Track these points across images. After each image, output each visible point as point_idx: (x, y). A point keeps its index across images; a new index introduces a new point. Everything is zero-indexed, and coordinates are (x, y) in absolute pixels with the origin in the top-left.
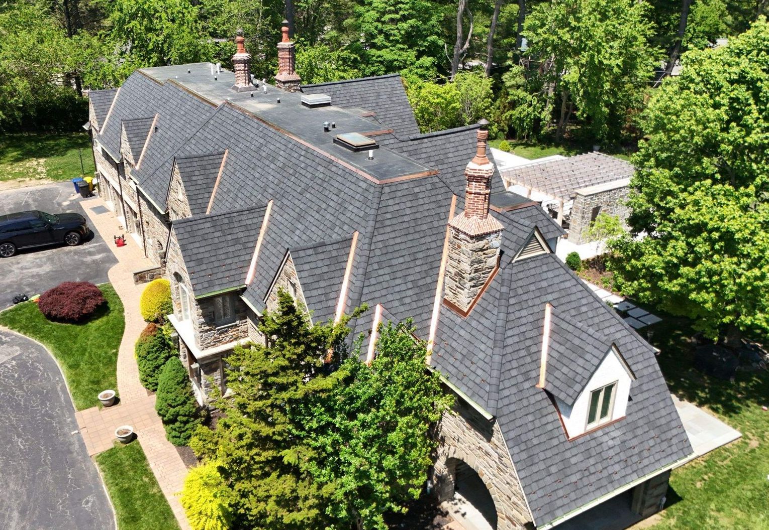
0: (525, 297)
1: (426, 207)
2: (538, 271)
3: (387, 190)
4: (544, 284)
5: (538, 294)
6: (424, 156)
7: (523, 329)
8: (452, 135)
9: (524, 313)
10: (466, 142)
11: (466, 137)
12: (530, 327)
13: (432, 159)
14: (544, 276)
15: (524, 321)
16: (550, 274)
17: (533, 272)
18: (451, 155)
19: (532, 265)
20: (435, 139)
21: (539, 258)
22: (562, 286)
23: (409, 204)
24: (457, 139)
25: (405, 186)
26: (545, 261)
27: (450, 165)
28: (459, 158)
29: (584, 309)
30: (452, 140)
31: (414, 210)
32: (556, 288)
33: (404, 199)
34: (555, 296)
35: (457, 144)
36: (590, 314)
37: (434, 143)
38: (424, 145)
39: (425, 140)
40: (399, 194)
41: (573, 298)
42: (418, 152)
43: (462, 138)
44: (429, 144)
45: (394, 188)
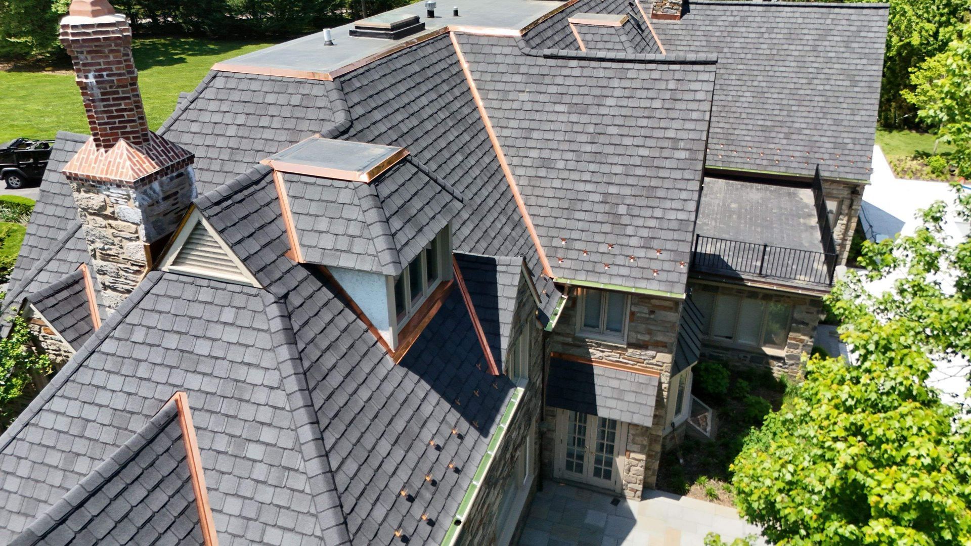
0: (140, 353)
1: (268, 134)
2: (210, 313)
3: (219, 82)
4: (203, 347)
5: (172, 360)
6: (553, 89)
7: (90, 412)
8: (637, 66)
9: (115, 382)
10: (663, 85)
11: (666, 76)
12: (105, 417)
13: (566, 99)
14: (215, 331)
15: (103, 398)
16: (232, 335)
17: (196, 310)
18: (610, 102)
19: (205, 295)
20: (594, 64)
21: (230, 287)
22: (241, 373)
23: (241, 119)
24: (645, 75)
25: (255, 86)
26: (239, 301)
27: (595, 120)
28: (624, 112)
29: (254, 451)
30: (630, 74)
31: (243, 132)
32: (221, 369)
33: (238, 108)
34: (209, 385)
35: (637, 84)
36: (260, 472)
37: (586, 72)
38: (566, 72)
39: (574, 63)
40: (236, 96)
41: (247, 412)
42: (547, 80)
43: (656, 75)
44: (577, 72)
45: (232, 84)
